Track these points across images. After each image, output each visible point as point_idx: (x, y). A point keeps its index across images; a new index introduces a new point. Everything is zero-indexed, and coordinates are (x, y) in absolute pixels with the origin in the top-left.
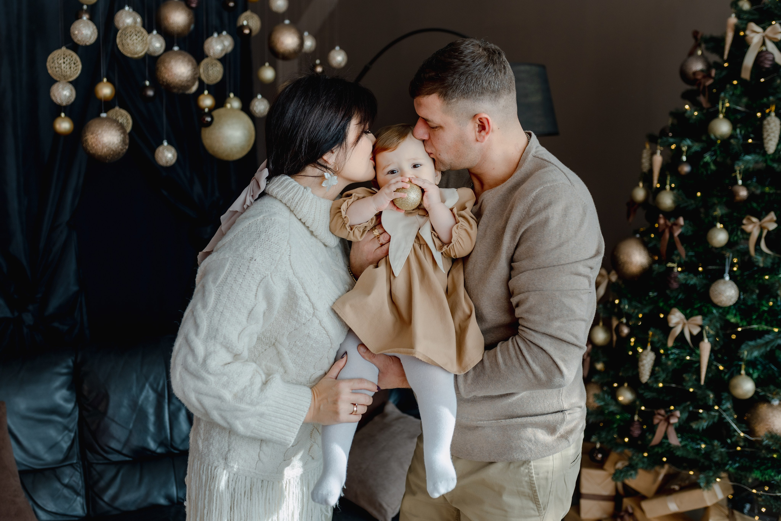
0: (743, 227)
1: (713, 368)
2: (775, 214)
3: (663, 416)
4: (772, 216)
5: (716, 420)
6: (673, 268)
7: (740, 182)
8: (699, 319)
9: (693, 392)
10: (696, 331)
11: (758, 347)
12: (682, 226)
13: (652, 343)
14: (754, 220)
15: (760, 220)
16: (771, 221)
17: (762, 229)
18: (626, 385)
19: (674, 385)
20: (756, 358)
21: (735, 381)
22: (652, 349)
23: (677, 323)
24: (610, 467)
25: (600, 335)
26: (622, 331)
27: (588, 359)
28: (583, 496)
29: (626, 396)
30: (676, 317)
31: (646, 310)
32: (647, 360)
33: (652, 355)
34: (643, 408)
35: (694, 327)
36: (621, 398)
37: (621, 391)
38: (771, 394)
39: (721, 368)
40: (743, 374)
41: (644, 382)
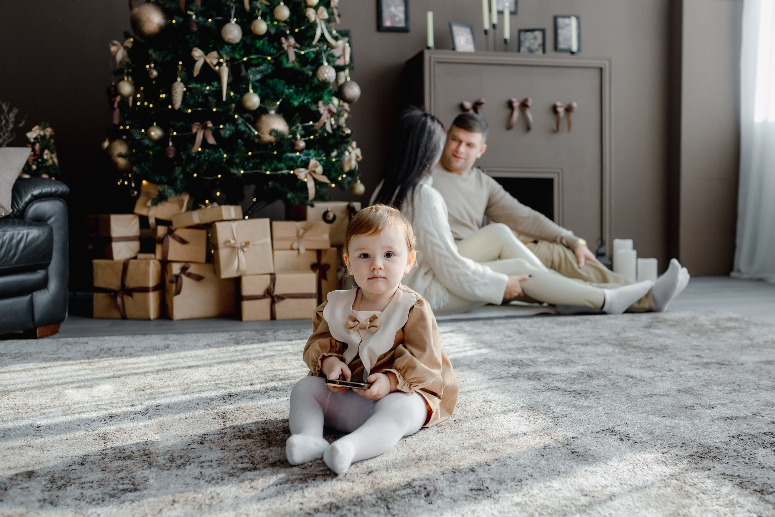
3: (200, 126)
5: (234, 131)
6: (191, 15)
8: (215, 54)
9: (216, 111)
10: (215, 62)
11: (259, 72)
13: (180, 77)
18: (155, 124)
19: (200, 109)
20: (257, 81)
21: (246, 97)
22: (182, 81)
23: (199, 57)
24: (140, 210)
25: (126, 88)
26: (152, 74)
27: (117, 111)
28: (114, 240)
29: (156, 133)
30: (197, 53)
31: (168, 58)
32: (179, 89)
33: (182, 85)
34: (175, 133)
35: (213, 58)
36: (153, 133)
37: (151, 129)
38: (269, 106)
39: (232, 94)
40: (251, 91)
41: (177, 108)
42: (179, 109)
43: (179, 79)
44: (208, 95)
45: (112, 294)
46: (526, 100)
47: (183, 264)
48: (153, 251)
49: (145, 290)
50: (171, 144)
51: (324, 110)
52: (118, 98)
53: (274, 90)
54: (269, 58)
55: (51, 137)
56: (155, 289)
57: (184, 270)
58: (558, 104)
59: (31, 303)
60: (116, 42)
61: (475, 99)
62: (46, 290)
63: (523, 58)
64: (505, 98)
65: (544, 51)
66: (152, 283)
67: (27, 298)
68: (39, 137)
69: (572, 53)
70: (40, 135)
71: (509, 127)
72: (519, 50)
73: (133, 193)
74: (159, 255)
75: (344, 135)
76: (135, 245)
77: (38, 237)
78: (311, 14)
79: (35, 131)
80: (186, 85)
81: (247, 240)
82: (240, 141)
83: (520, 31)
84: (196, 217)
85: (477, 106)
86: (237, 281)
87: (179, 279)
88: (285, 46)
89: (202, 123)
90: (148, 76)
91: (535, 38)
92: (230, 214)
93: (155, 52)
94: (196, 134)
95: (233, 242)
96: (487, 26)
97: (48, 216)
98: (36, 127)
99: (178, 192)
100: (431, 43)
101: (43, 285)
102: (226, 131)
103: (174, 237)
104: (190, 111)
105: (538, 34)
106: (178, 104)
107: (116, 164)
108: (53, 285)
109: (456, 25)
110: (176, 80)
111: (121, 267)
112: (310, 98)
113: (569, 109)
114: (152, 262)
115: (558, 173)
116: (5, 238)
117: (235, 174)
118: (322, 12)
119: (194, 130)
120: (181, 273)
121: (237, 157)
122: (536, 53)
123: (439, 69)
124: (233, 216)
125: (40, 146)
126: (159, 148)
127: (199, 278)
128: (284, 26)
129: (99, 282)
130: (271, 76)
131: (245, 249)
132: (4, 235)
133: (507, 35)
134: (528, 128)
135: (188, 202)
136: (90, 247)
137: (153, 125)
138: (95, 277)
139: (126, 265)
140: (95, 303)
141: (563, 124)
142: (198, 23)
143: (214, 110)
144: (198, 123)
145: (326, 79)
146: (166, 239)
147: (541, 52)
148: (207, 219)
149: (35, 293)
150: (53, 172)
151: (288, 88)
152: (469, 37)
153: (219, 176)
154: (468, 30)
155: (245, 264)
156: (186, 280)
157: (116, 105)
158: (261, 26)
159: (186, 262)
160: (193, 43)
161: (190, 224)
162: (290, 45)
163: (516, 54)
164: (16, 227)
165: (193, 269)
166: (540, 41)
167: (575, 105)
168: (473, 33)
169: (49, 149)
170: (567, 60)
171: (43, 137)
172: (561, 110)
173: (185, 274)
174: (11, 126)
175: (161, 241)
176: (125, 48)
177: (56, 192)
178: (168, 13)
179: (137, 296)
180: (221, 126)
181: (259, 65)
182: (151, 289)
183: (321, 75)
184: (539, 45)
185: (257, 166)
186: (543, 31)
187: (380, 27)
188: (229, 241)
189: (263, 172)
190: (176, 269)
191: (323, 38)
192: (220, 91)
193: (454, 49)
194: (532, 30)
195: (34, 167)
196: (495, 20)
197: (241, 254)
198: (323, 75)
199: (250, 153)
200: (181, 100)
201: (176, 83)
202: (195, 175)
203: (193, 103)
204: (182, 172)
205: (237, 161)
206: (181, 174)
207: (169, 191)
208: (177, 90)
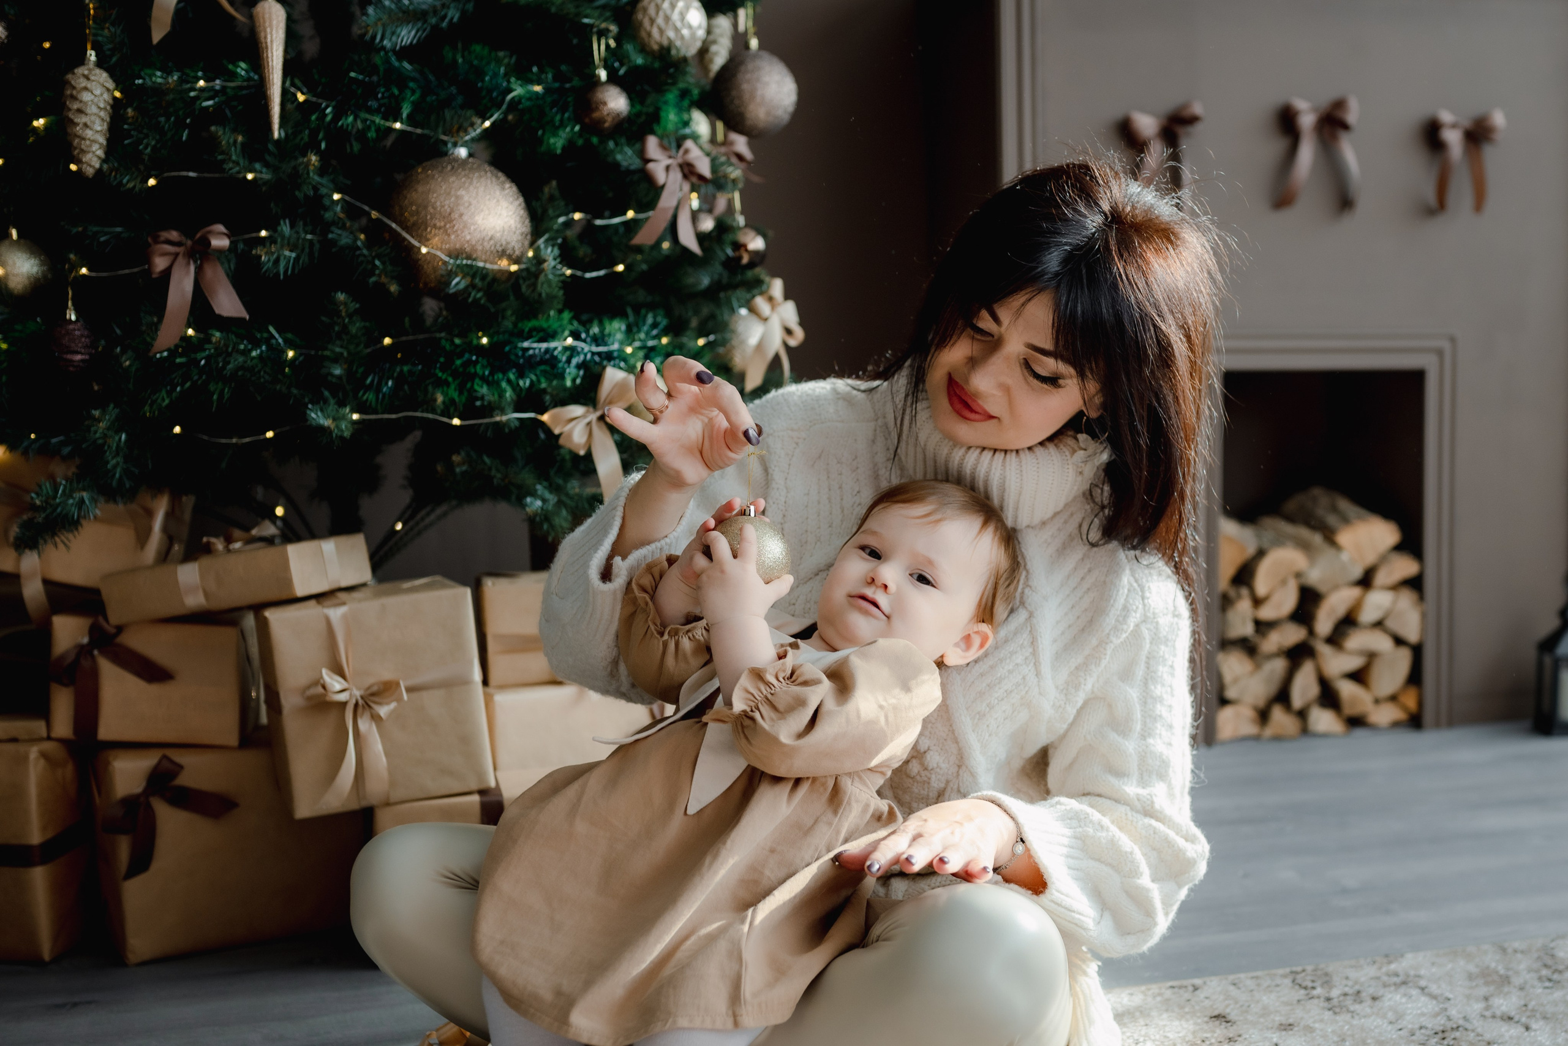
3: (178, 243)
13: (99, 48)
18: (14, 232)
19: (188, 174)
22: (100, 64)
29: (16, 268)
32: (95, 92)
33: (103, 76)
34: (84, 271)
41: (90, 172)
42: (99, 172)
43: (92, 56)
44: (216, 116)
46: (1339, 104)
47: (158, 755)
48: (42, 711)
49: (17, 855)
50: (72, 313)
51: (668, 168)
56: (51, 850)
57: (160, 777)
58: (1445, 117)
61: (1172, 106)
64: (1272, 100)
66: (36, 831)
71: (1283, 199)
74: (63, 723)
80: (119, 74)
81: (387, 673)
82: (340, 295)
84: (193, 590)
85: (1176, 126)
87: (141, 813)
89: (187, 232)
92: (325, 573)
94: (165, 274)
95: (331, 683)
102: (282, 249)
103: (119, 658)
104: (152, 182)
106: (91, 156)
110: (82, 60)
113: (1478, 135)
114: (34, 752)
115: (1440, 353)
119: (160, 263)
120: (148, 792)
121: (336, 359)
124: (335, 579)
126: (33, 327)
127: (217, 807)
131: (382, 709)
134: (1345, 201)
141: (1461, 184)
143: (249, 176)
144: (174, 235)
146: (87, 664)
148: (231, 599)
153: (270, 434)
155: (383, 762)
156: (168, 818)
159: (169, 747)
161: (171, 610)
165: (193, 773)
167: (1498, 118)
172: (1453, 137)
173: (164, 794)
175: (71, 672)
182: (36, 855)
183: (655, 33)
188: (319, 684)
190: (127, 775)
198: (661, 32)
199: (387, 341)
200: (102, 140)
201: (80, 71)
202: (177, 430)
203: (154, 148)
204: (117, 426)
205: (337, 371)
206: (118, 431)
207: (77, 495)
208: (86, 97)
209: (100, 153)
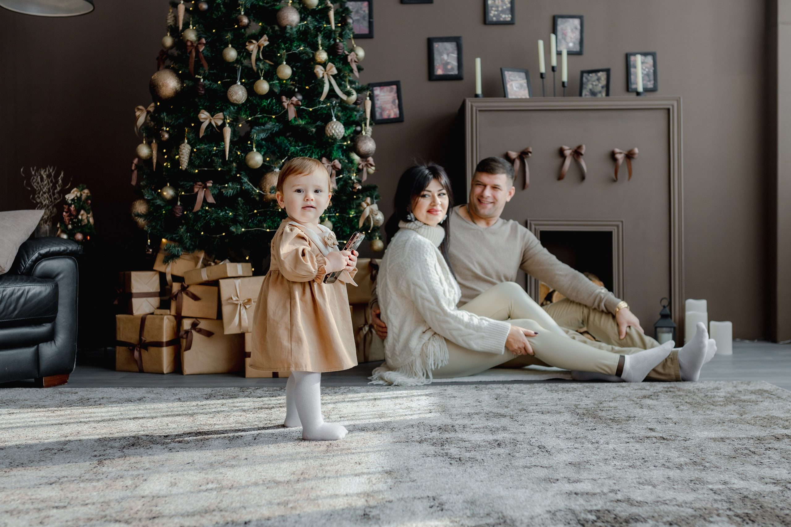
0: (247, 47)
1: (234, 152)
2: (267, 36)
3: (201, 185)
4: (265, 37)
5: (238, 190)
6: (200, 79)
7: (243, 13)
8: (221, 115)
9: (221, 171)
10: (220, 123)
11: (264, 131)
12: (204, 44)
13: (188, 139)
14: (254, 42)
15: (258, 42)
16: (265, 40)
17: (259, 47)
18: (168, 184)
19: (206, 169)
20: (262, 139)
21: (250, 155)
22: (188, 143)
23: (206, 119)
24: (159, 266)
25: (144, 151)
26: (163, 136)
27: (136, 172)
28: (134, 295)
29: (168, 193)
30: (204, 115)
31: (181, 121)
32: (186, 149)
33: (188, 146)
34: (183, 193)
35: (218, 120)
36: (165, 193)
37: (164, 189)
38: (274, 164)
39: (239, 153)
40: (255, 150)
41: (184, 169)
42: (186, 169)
43: (186, 141)
44: (214, 155)
45: (131, 348)
46: (580, 147)
47: (194, 319)
48: (169, 308)
49: (159, 344)
50: (179, 203)
52: (136, 161)
53: (279, 147)
54: (274, 117)
55: (88, 198)
56: (168, 344)
57: (194, 326)
58: (617, 150)
59: (37, 355)
60: (140, 107)
61: (522, 148)
62: (53, 342)
63: (585, 101)
64: (557, 146)
65: (608, 94)
66: (166, 337)
67: (32, 350)
68: (76, 198)
69: (638, 94)
70: (76, 196)
71: (560, 177)
72: (581, 95)
73: (149, 251)
74: (173, 311)
75: (356, 191)
76: (155, 301)
77: (40, 293)
78: (319, 70)
79: (73, 192)
80: (193, 146)
81: (249, 298)
82: (240, 199)
83: (582, 73)
84: (205, 275)
85: (523, 155)
86: (240, 338)
87: (189, 334)
88: (285, 104)
90: (161, 138)
91: (599, 79)
92: (237, 272)
93: (167, 115)
94: (197, 193)
95: (234, 298)
96: (543, 69)
97: (56, 273)
98: (75, 189)
99: (187, 250)
100: (479, 91)
101: (50, 337)
102: (229, 189)
103: (187, 294)
104: (197, 171)
105: (602, 75)
106: (184, 165)
107: (136, 223)
108: (61, 338)
109: (508, 71)
110: (184, 142)
111: (139, 322)
112: (318, 154)
113: (629, 156)
114: (165, 317)
115: (617, 226)
116: (5, 293)
117: (233, 232)
118: (331, 68)
119: (196, 190)
120: (191, 329)
121: (240, 215)
122: (599, 96)
123: (481, 117)
124: (240, 273)
125: (75, 206)
126: (170, 207)
127: (209, 334)
128: (292, 85)
129: (121, 336)
130: (278, 134)
131: (247, 307)
132: (4, 291)
133: (565, 78)
134: (583, 178)
135: (203, 259)
136: (116, 302)
137: (166, 185)
138: (118, 331)
139: (143, 319)
140: (117, 356)
141: (623, 171)
142: (204, 86)
143: (219, 169)
144: (200, 183)
145: (333, 134)
146: (179, 295)
147: (604, 94)
148: (213, 277)
149: (41, 345)
150: (87, 231)
151: (295, 146)
152: (524, 82)
153: (224, 234)
154: (523, 75)
155: (247, 321)
156: (196, 335)
157: (133, 168)
158: (264, 86)
159: (196, 318)
160: (203, 106)
161: (200, 281)
162: (292, 103)
163: (578, 98)
164: (17, 283)
165: (203, 325)
166: (603, 82)
167: (636, 150)
168: (527, 77)
169: (85, 210)
170: (631, 101)
171: (79, 199)
172: (620, 157)
173: (195, 329)
174: (58, 189)
175: (176, 297)
176: (148, 112)
177: (64, 251)
178: (181, 78)
179: (152, 350)
180: (226, 185)
181: (264, 124)
182: (165, 344)
183: (329, 130)
184: (603, 87)
185: (260, 224)
186: (608, 71)
187: (432, 76)
188: (232, 298)
189: (265, 230)
190: (187, 324)
191: (332, 93)
192: (224, 151)
193: (505, 97)
194: (596, 71)
195: (70, 227)
196: (554, 63)
197: (243, 311)
198: (331, 131)
199: (255, 211)
200: (187, 161)
201: (183, 145)
202: (202, 233)
203: (199, 163)
204: (187, 231)
205: (241, 219)
206: (187, 232)
207: (177, 249)
208: (184, 151)
209: (186, 164)
